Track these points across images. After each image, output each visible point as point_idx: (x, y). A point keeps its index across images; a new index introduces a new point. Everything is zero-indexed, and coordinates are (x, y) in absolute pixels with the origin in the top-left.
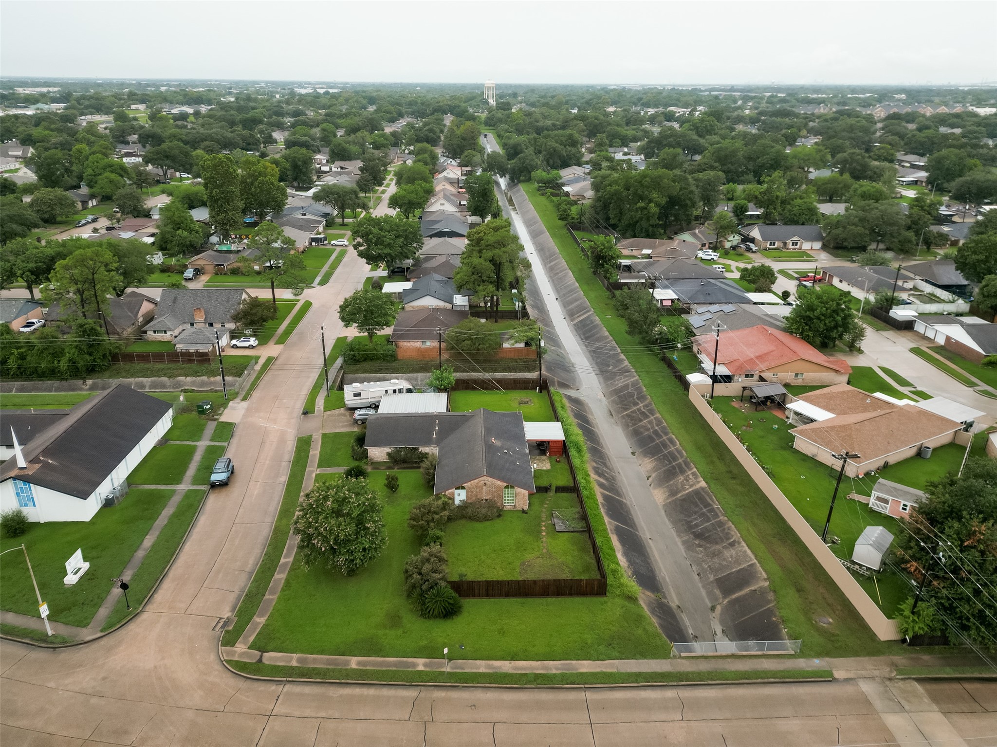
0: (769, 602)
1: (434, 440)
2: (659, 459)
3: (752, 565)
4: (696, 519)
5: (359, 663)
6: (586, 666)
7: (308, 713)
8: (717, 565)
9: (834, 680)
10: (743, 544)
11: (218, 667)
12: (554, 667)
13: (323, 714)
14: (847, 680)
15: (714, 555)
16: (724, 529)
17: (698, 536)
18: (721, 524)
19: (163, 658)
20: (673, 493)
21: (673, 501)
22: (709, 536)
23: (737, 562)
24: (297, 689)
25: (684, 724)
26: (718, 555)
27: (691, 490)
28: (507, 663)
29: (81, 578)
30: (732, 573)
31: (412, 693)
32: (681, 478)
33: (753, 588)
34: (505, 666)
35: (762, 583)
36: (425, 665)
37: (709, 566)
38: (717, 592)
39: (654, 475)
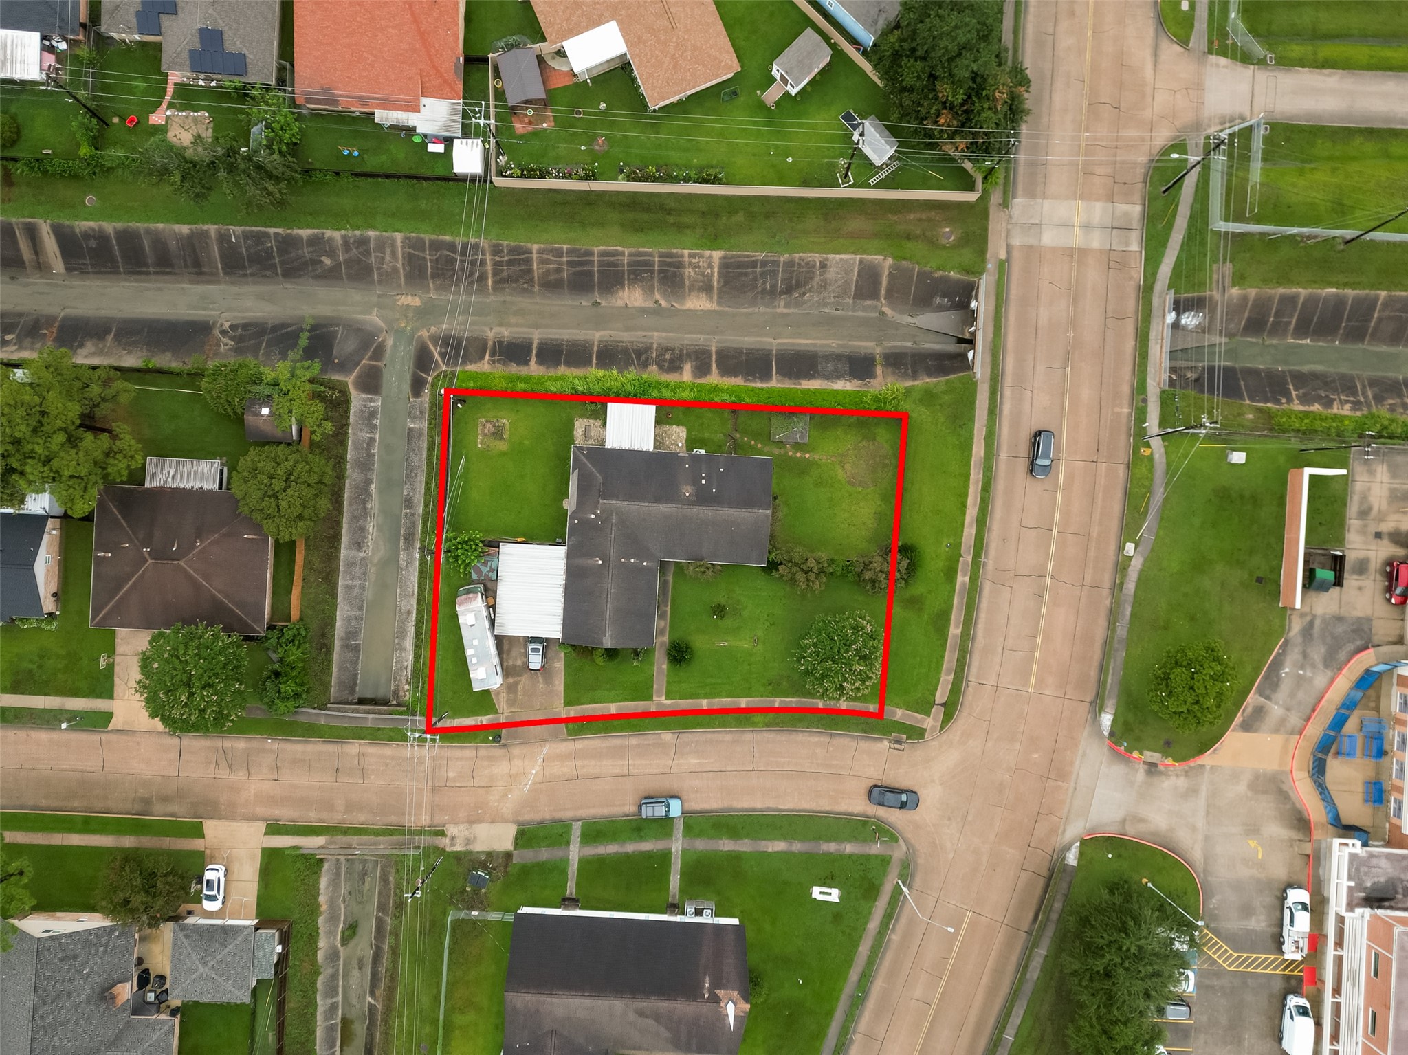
0: (913, 270)
1: (650, 564)
2: (633, 282)
3: (861, 262)
4: (764, 283)
5: (957, 627)
6: (978, 450)
7: (997, 660)
8: (839, 290)
9: (1008, 260)
10: (831, 256)
11: (945, 737)
12: (976, 476)
13: (1000, 649)
14: (1008, 252)
15: (824, 286)
16: (799, 264)
17: (788, 290)
18: (790, 264)
19: (933, 781)
20: (707, 288)
21: (718, 294)
22: (797, 282)
23: (848, 272)
24: (974, 670)
25: (1035, 392)
26: (826, 283)
27: (716, 270)
28: (968, 512)
29: (830, 887)
30: (857, 282)
31: (987, 587)
32: (689, 271)
33: (886, 273)
34: (971, 512)
35: (886, 263)
36: (965, 575)
37: (834, 297)
38: (868, 303)
39: (657, 296)
